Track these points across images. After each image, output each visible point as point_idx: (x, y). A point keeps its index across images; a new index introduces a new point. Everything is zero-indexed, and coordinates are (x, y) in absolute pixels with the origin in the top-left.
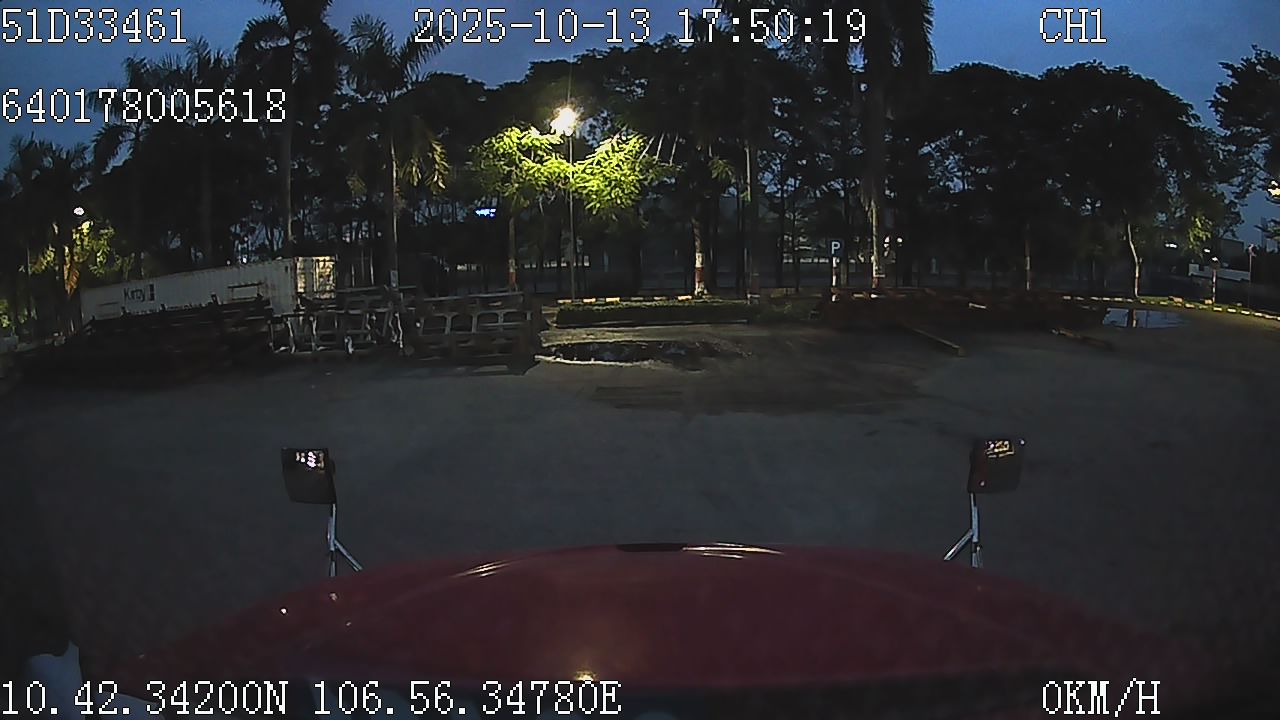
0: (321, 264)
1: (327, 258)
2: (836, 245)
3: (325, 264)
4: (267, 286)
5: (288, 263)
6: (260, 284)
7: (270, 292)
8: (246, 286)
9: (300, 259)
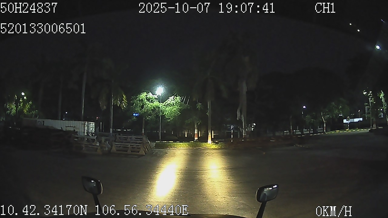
0: (91, 124)
1: (93, 123)
2: (232, 127)
3: (92, 125)
4: (76, 128)
5: (83, 122)
6: (74, 127)
7: (77, 130)
8: (71, 127)
9: (86, 122)
